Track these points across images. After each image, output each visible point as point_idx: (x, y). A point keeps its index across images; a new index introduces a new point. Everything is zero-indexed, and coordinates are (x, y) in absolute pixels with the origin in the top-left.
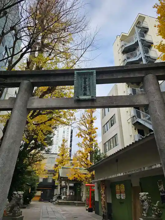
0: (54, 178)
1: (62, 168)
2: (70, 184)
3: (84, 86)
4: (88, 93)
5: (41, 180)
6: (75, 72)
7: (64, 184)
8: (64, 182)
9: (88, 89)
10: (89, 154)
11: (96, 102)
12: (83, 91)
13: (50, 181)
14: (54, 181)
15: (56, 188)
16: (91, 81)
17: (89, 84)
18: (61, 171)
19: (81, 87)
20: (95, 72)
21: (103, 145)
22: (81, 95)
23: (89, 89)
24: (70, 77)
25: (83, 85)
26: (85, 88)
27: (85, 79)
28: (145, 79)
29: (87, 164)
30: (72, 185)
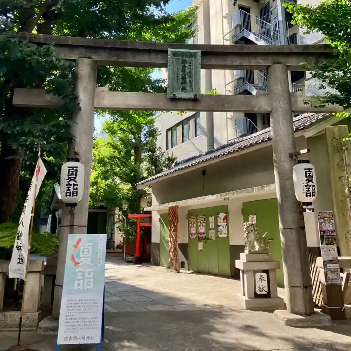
3: (182, 75)
4: (188, 89)
6: (170, 50)
9: (188, 80)
12: (180, 83)
16: (193, 67)
17: (190, 72)
19: (178, 77)
20: (199, 54)
23: (190, 81)
25: (182, 73)
26: (184, 78)
27: (184, 62)
28: (271, 69)
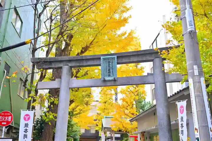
0: (97, 129)
1: (106, 117)
2: (115, 134)
4: (111, 75)
5: (83, 131)
6: (102, 57)
7: (110, 135)
8: (109, 132)
9: (111, 71)
10: (134, 103)
11: (117, 81)
12: (107, 73)
13: (93, 132)
14: (97, 132)
15: (100, 139)
16: (113, 64)
17: (112, 67)
18: (104, 121)
19: (106, 70)
20: (116, 58)
21: (152, 91)
22: (106, 76)
24: (98, 61)
25: (108, 68)
26: (109, 70)
27: (109, 62)
29: (133, 114)
30: (118, 136)
